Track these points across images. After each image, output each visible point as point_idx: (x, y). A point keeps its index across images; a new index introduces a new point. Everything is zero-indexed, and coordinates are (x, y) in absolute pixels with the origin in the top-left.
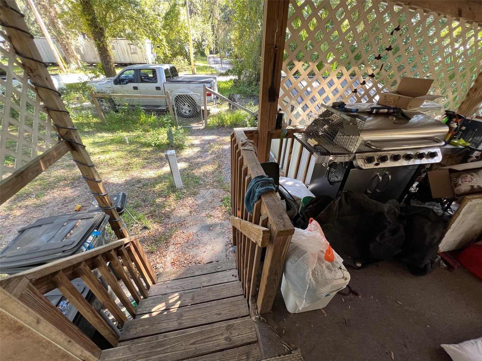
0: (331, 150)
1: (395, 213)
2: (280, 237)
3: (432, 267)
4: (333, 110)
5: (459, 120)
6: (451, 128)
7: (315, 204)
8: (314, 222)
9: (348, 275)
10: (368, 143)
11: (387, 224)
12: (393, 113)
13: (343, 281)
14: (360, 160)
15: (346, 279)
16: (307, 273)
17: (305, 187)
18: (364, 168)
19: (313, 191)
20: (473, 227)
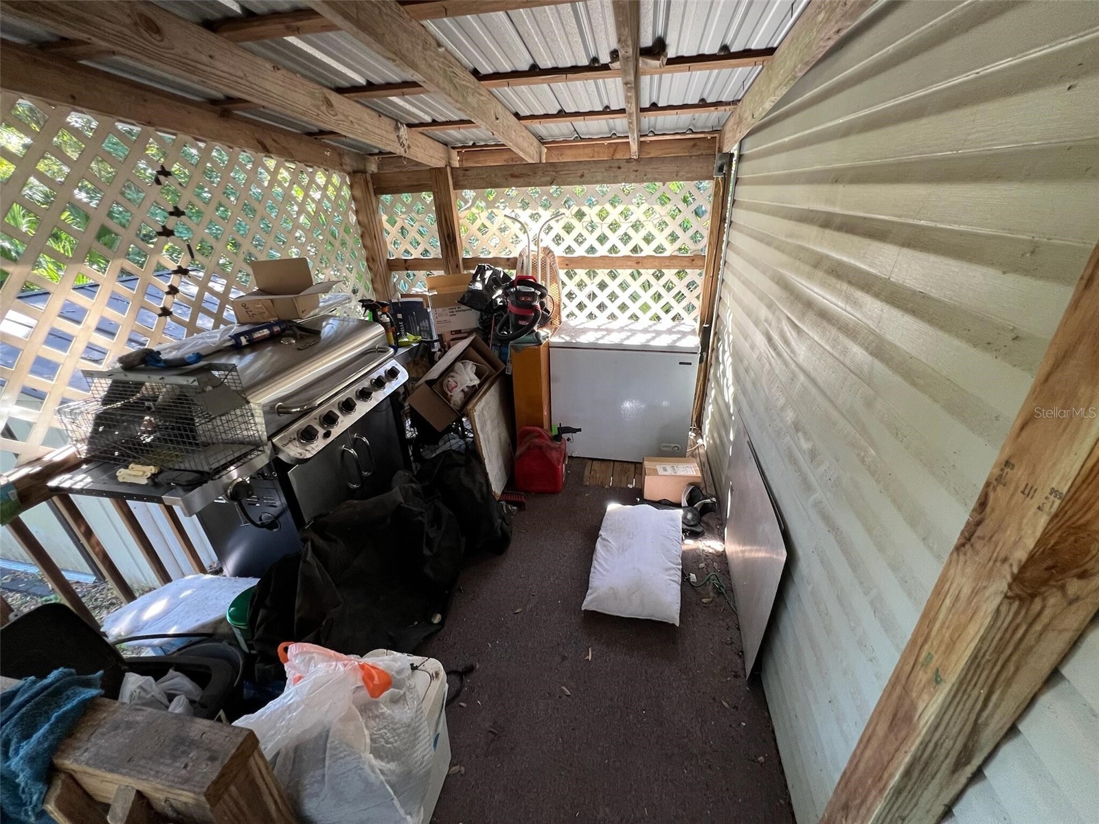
0: (204, 463)
1: (415, 492)
2: (226, 796)
3: (507, 524)
4: (133, 377)
5: (386, 309)
6: (384, 324)
7: (268, 602)
8: (294, 649)
9: (434, 664)
10: (280, 407)
11: (420, 518)
12: (283, 330)
13: (436, 684)
14: (290, 445)
15: (437, 674)
16: (366, 767)
17: (213, 581)
18: (309, 456)
19: (242, 571)
20: (500, 439)
